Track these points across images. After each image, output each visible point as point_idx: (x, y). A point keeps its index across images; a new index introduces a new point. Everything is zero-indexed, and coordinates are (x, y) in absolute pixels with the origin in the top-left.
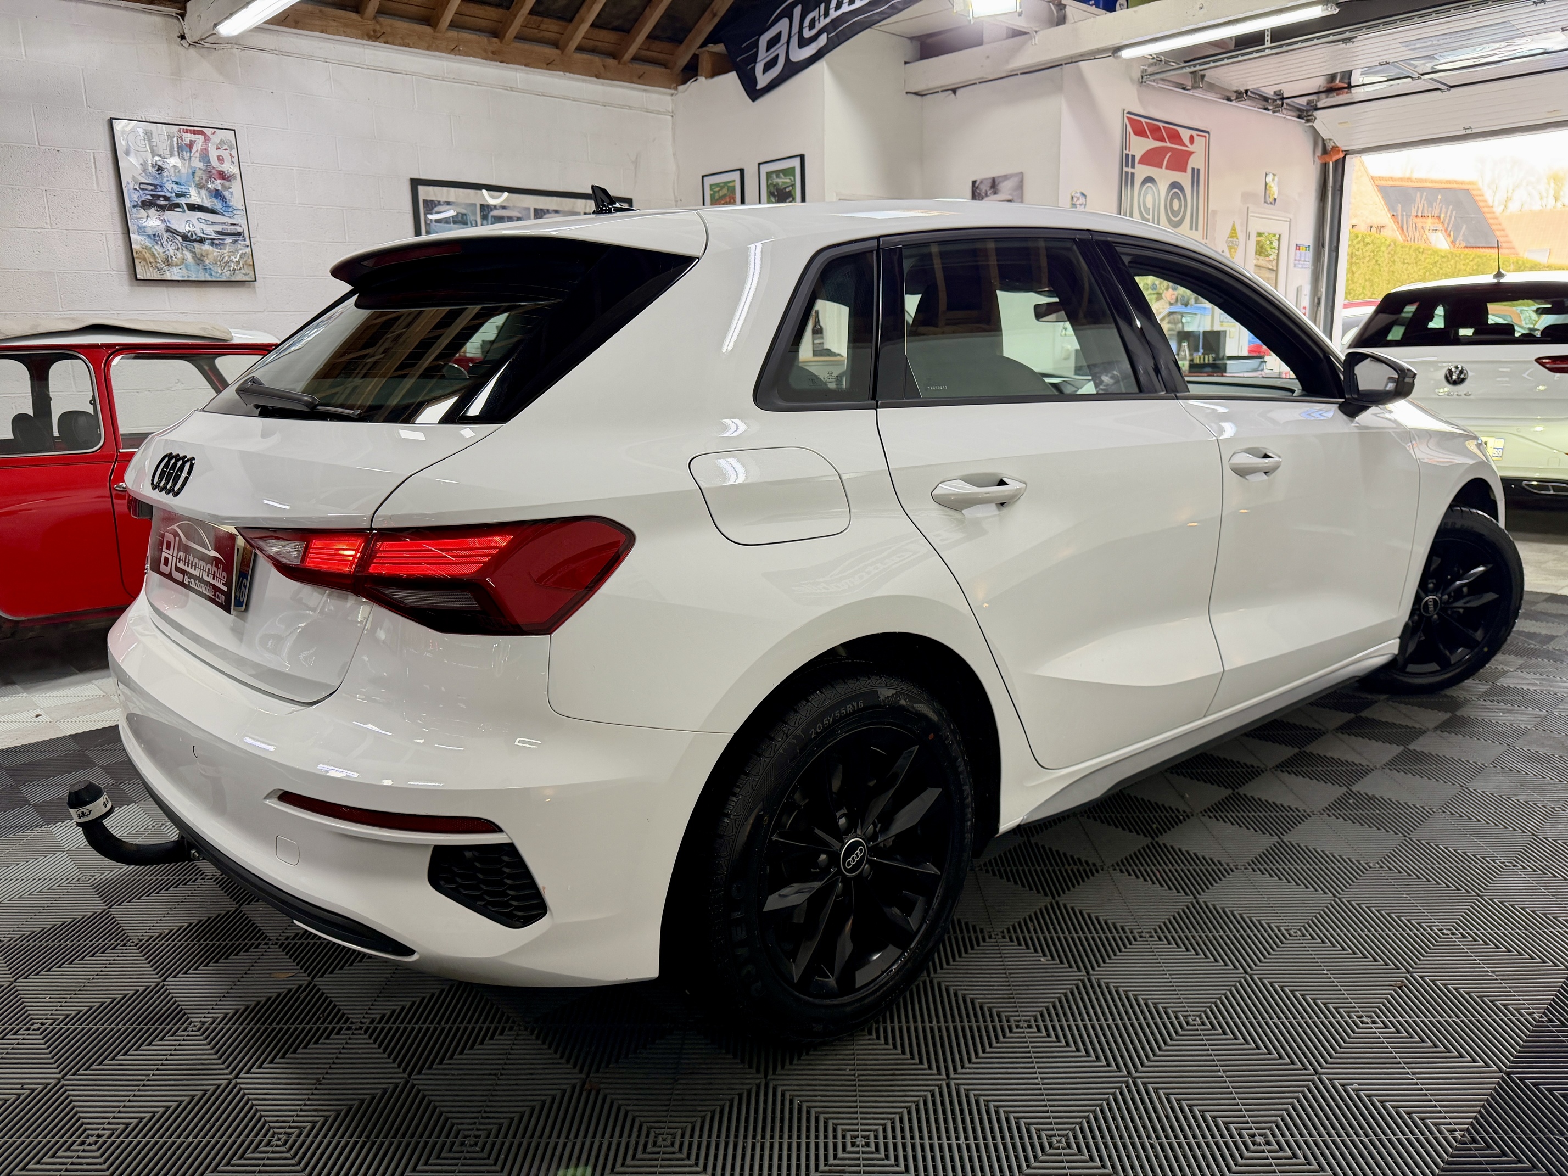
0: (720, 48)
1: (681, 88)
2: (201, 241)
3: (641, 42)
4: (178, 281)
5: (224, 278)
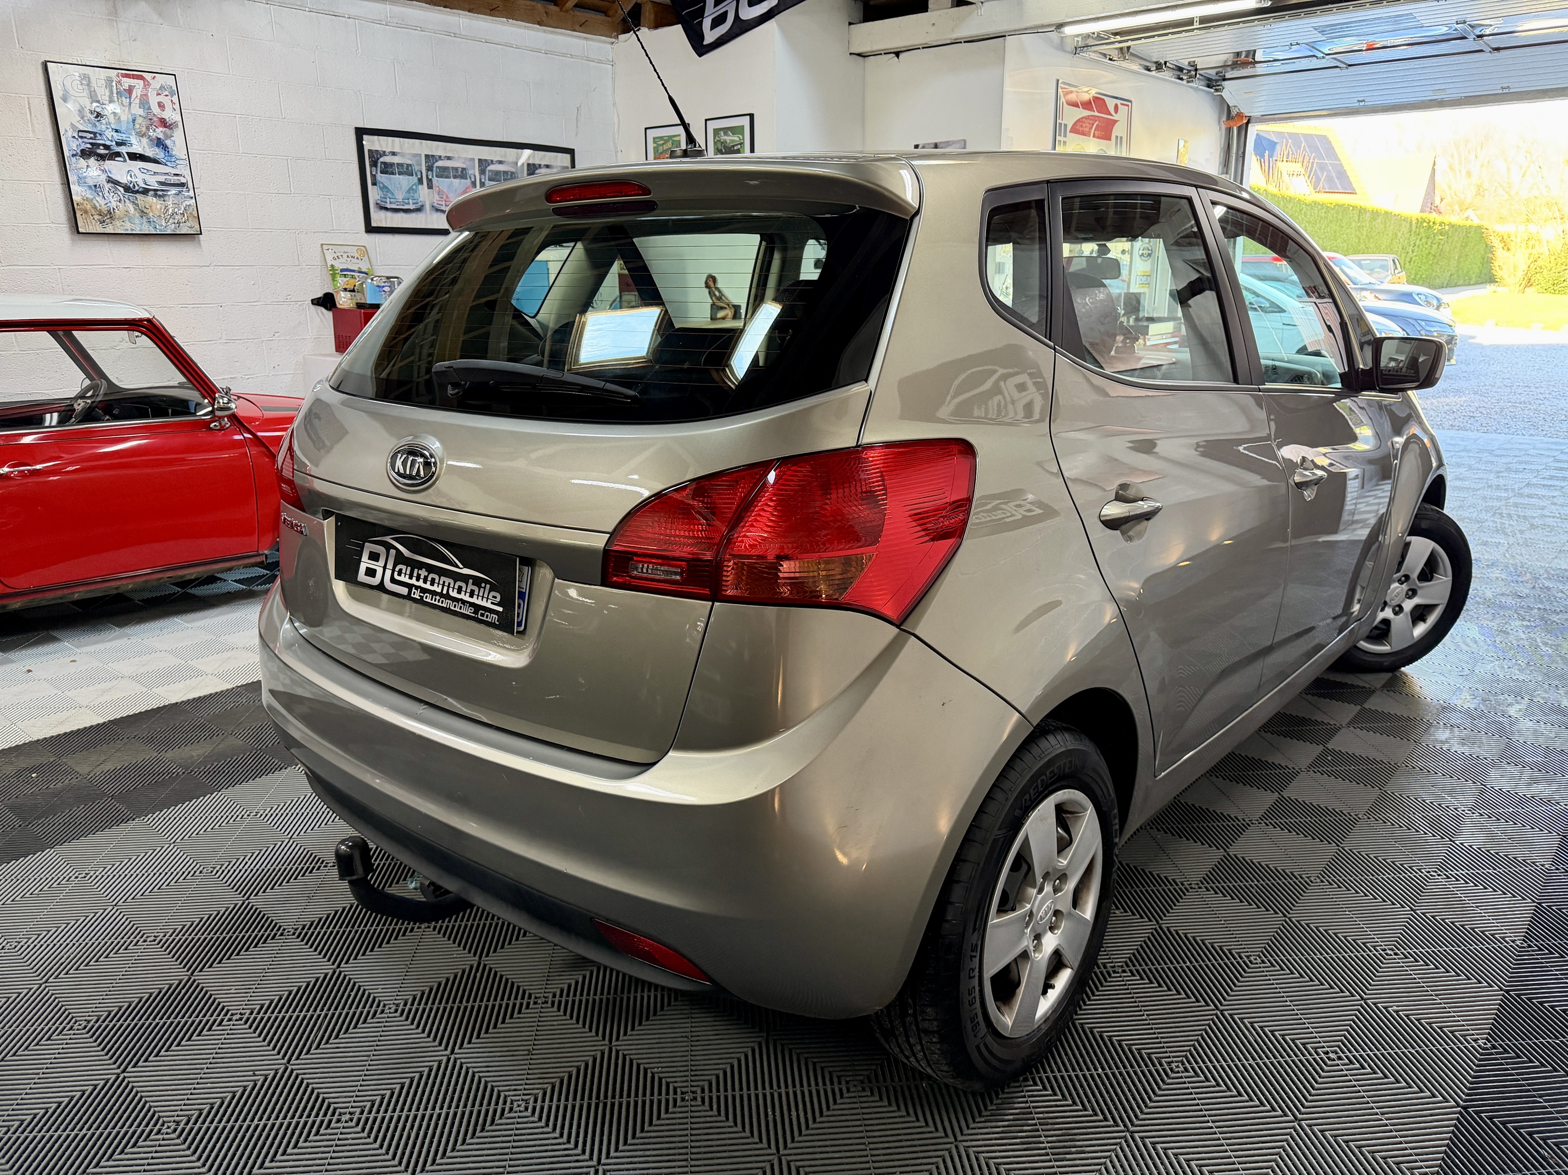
1: (621, 37)
2: (145, 192)
4: (122, 234)
5: (169, 232)
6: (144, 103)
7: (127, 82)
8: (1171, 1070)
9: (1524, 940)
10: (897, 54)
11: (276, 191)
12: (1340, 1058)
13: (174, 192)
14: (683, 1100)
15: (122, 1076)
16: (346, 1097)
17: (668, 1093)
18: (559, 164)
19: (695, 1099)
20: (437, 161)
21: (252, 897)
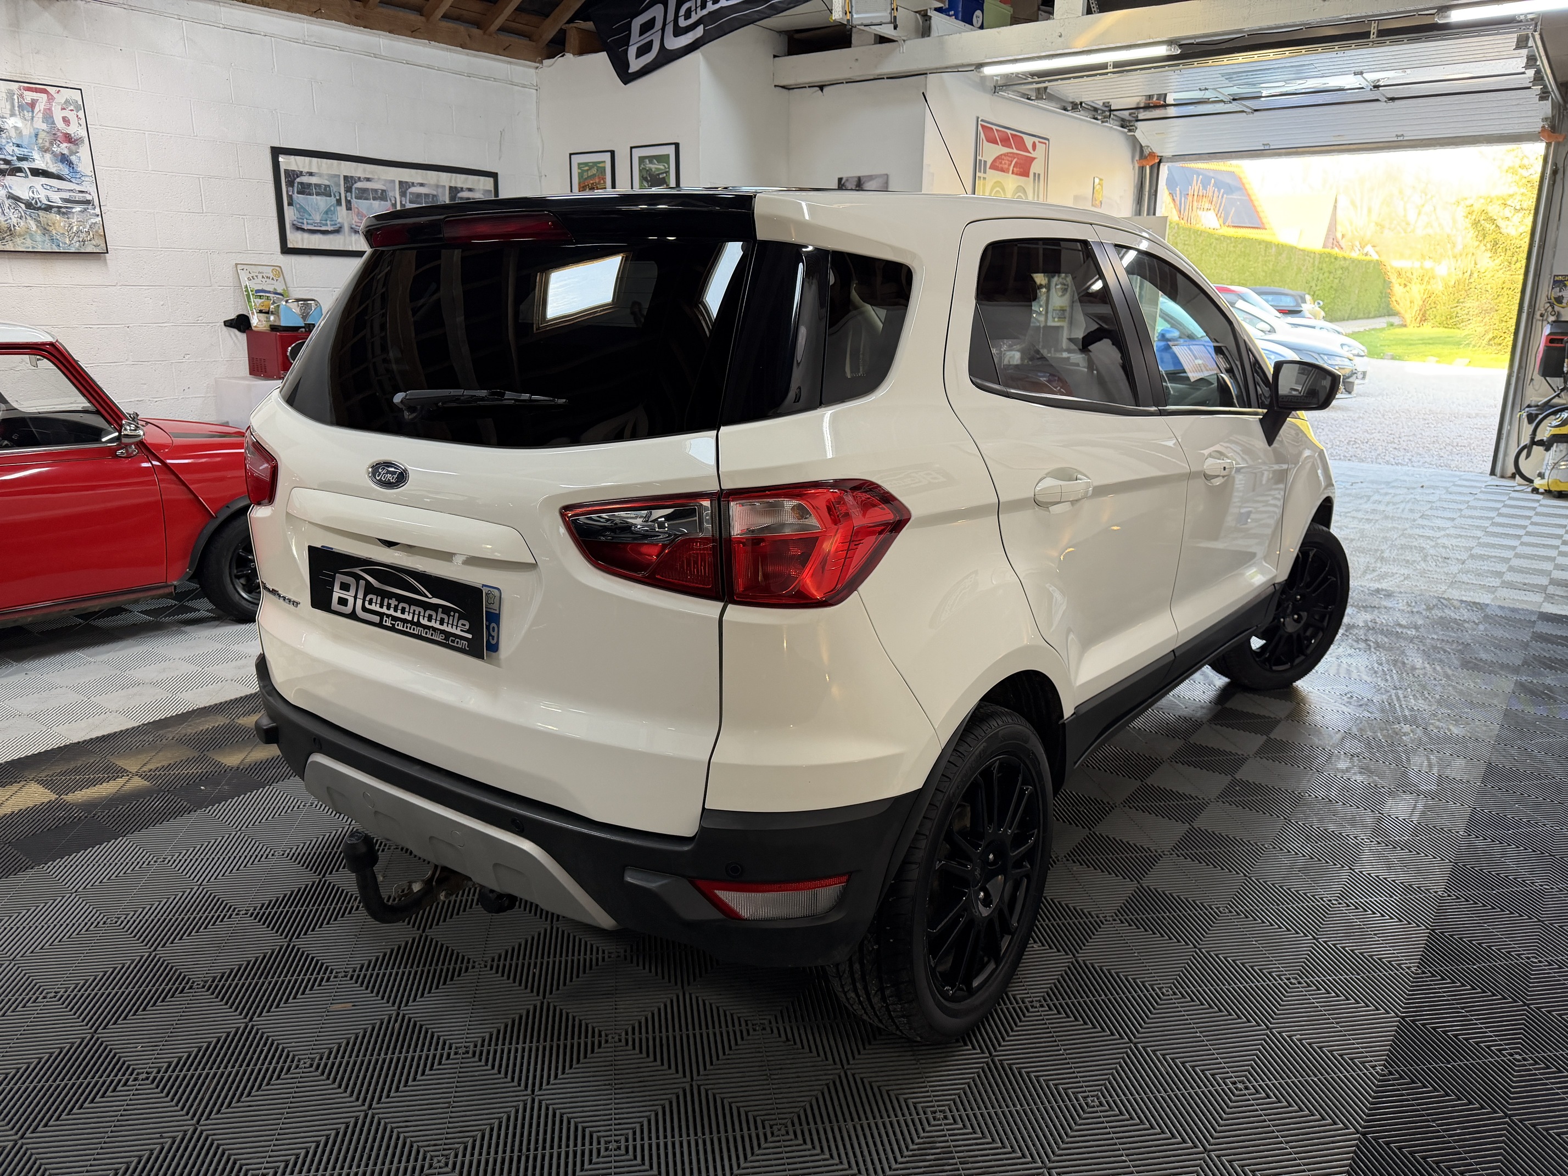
0: (590, 25)
1: (546, 62)
2: (48, 208)
3: (508, 15)
4: (23, 252)
5: (73, 250)
6: (48, 117)
7: (29, 96)
8: (1087, 1104)
9: (1418, 967)
10: (821, 88)
11: (187, 210)
12: (1247, 1088)
13: (79, 209)
14: (607, 1149)
15: (20, 1142)
16: (258, 1158)
17: (591, 1144)
18: (481, 187)
19: (619, 1148)
20: (356, 182)
21: (159, 948)
